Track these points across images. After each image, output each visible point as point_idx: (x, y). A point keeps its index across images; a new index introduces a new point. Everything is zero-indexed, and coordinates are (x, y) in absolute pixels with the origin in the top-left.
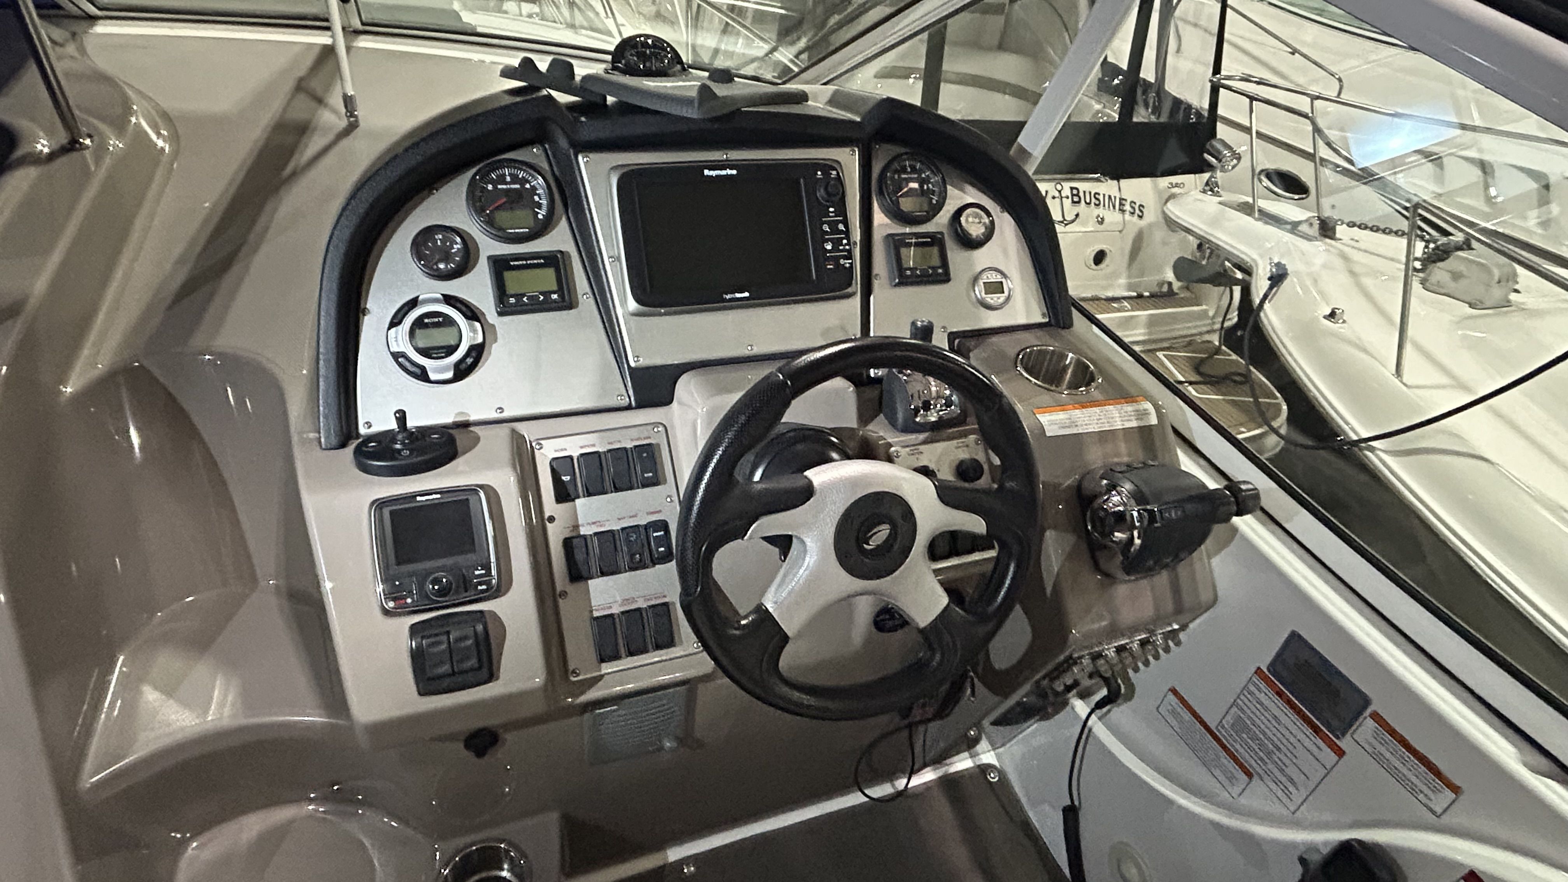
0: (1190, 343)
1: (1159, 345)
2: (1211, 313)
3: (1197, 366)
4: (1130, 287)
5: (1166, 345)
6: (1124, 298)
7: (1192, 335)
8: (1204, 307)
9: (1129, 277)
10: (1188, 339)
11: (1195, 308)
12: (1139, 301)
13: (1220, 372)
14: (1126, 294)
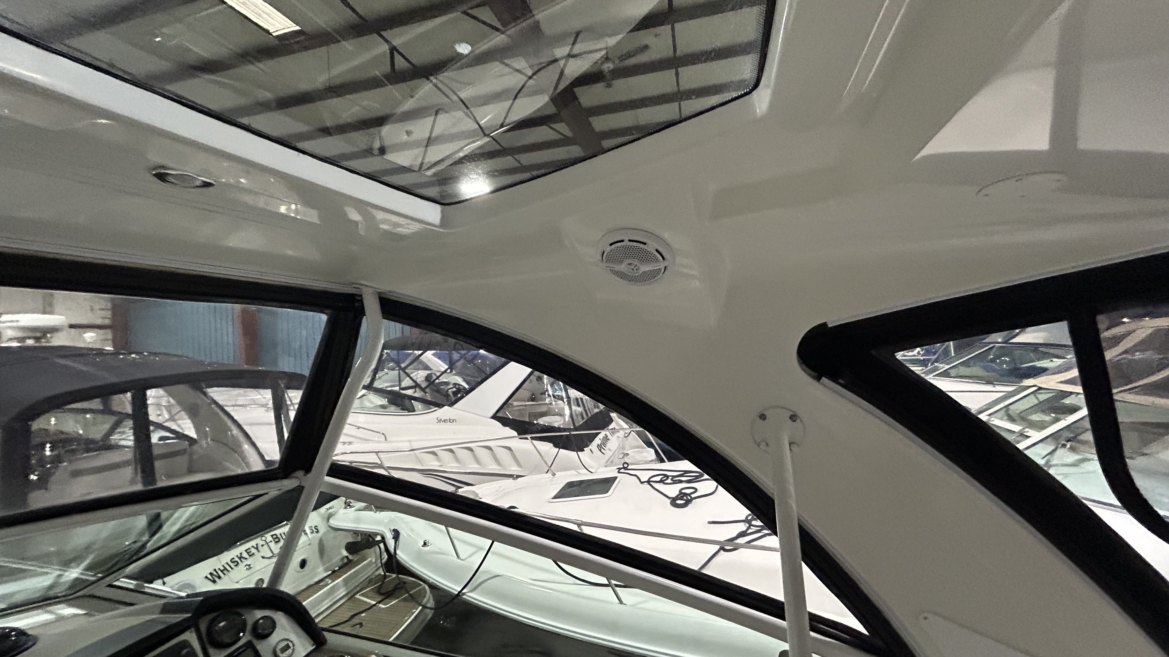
0: (370, 581)
1: (355, 591)
2: (374, 561)
3: (379, 591)
4: (326, 570)
5: (358, 589)
6: (325, 578)
7: (369, 577)
8: (369, 559)
9: (324, 564)
10: (368, 579)
11: (365, 562)
12: (334, 574)
13: (391, 588)
14: (325, 575)
